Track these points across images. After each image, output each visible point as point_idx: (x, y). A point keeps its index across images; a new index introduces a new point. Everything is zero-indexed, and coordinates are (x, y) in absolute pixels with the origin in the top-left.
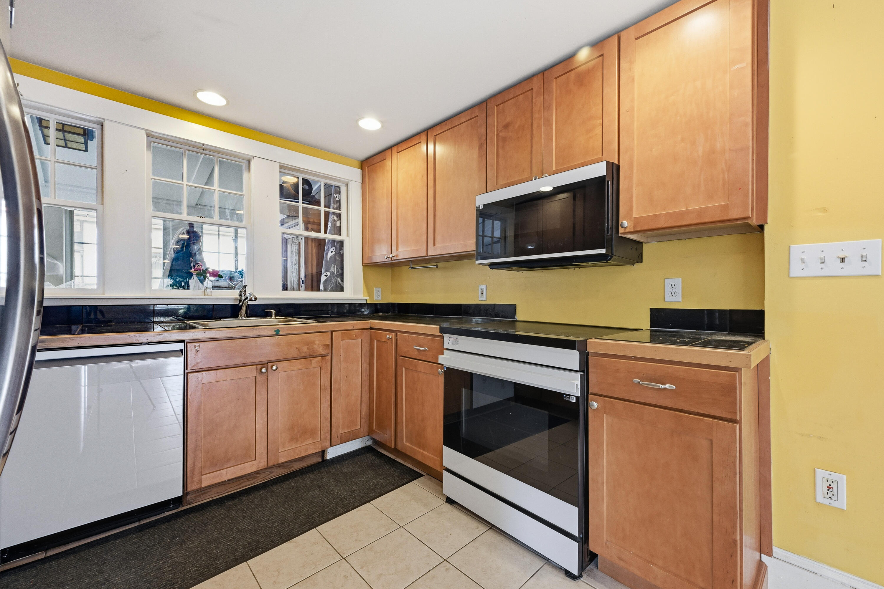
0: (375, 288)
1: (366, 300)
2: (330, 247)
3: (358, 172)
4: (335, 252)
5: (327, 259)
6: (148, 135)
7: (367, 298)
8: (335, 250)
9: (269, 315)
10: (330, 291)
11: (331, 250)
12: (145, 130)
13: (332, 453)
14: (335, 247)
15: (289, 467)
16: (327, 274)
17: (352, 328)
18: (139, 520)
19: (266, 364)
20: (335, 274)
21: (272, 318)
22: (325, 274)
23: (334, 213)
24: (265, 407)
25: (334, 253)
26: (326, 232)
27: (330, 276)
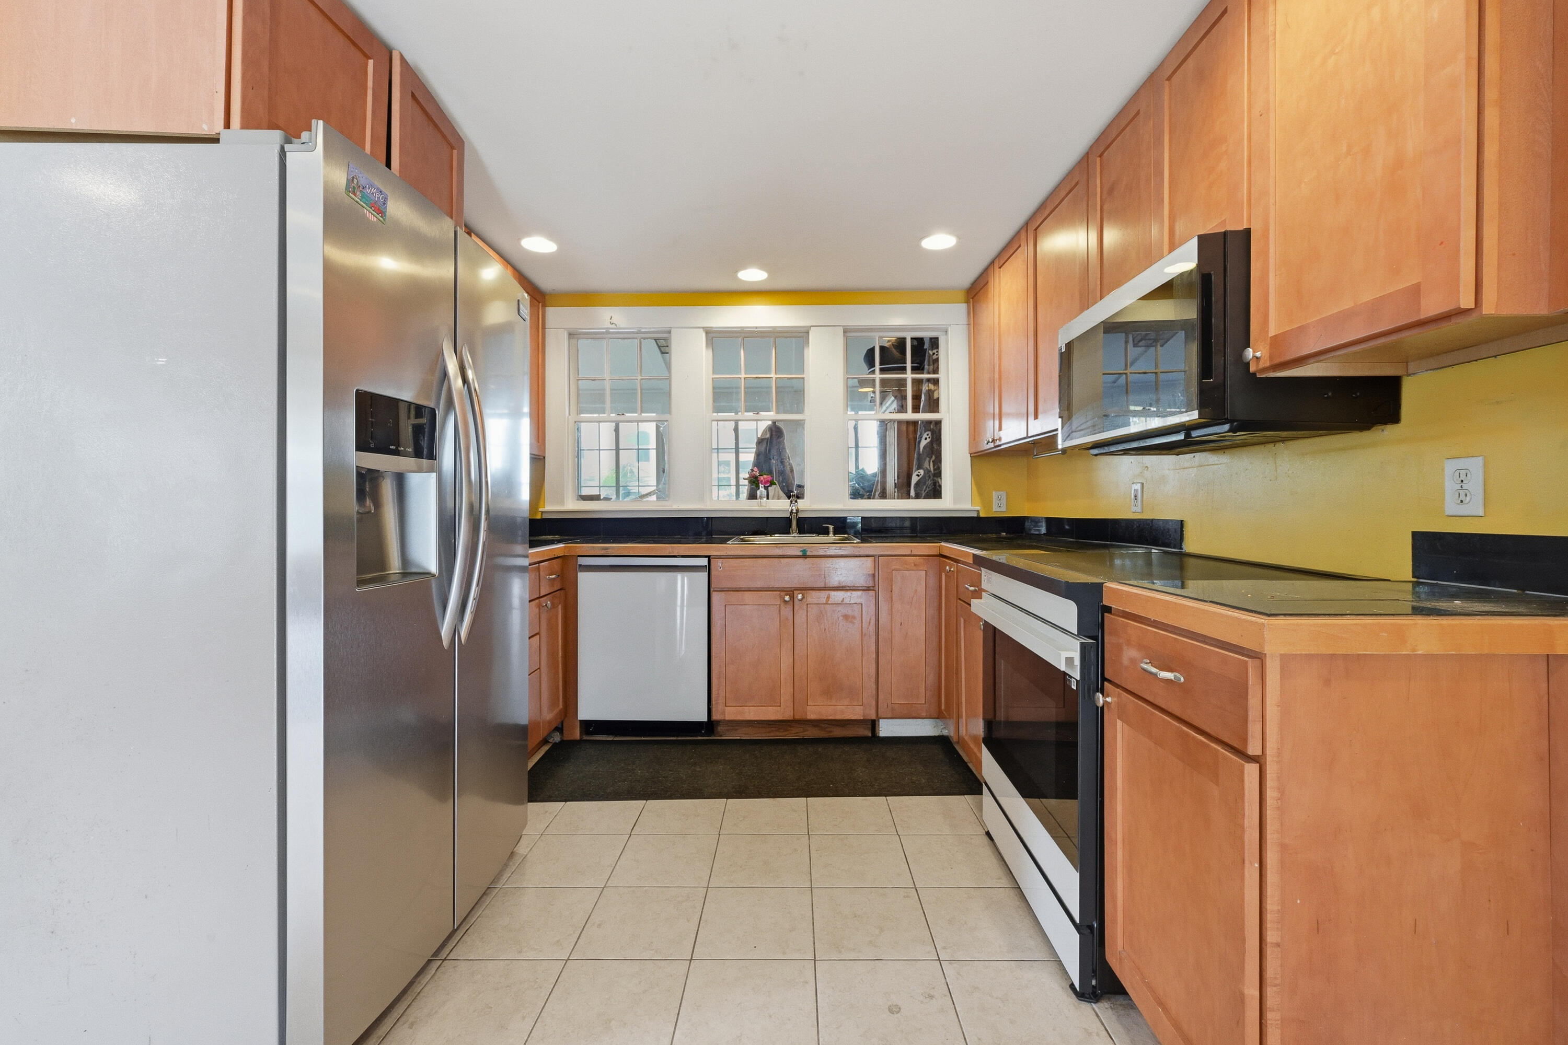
0: (994, 493)
1: (978, 511)
2: (923, 432)
3: (963, 307)
4: (930, 439)
5: (920, 450)
6: (707, 333)
7: (978, 508)
8: (930, 435)
9: (826, 532)
10: (924, 498)
11: (925, 436)
12: (703, 328)
13: (888, 728)
14: (930, 431)
15: (829, 730)
16: (919, 472)
17: (909, 553)
18: (678, 736)
19: (791, 592)
20: (931, 471)
21: (830, 535)
22: (916, 473)
23: (929, 380)
24: (790, 645)
25: (928, 440)
26: (916, 409)
27: (924, 477)
